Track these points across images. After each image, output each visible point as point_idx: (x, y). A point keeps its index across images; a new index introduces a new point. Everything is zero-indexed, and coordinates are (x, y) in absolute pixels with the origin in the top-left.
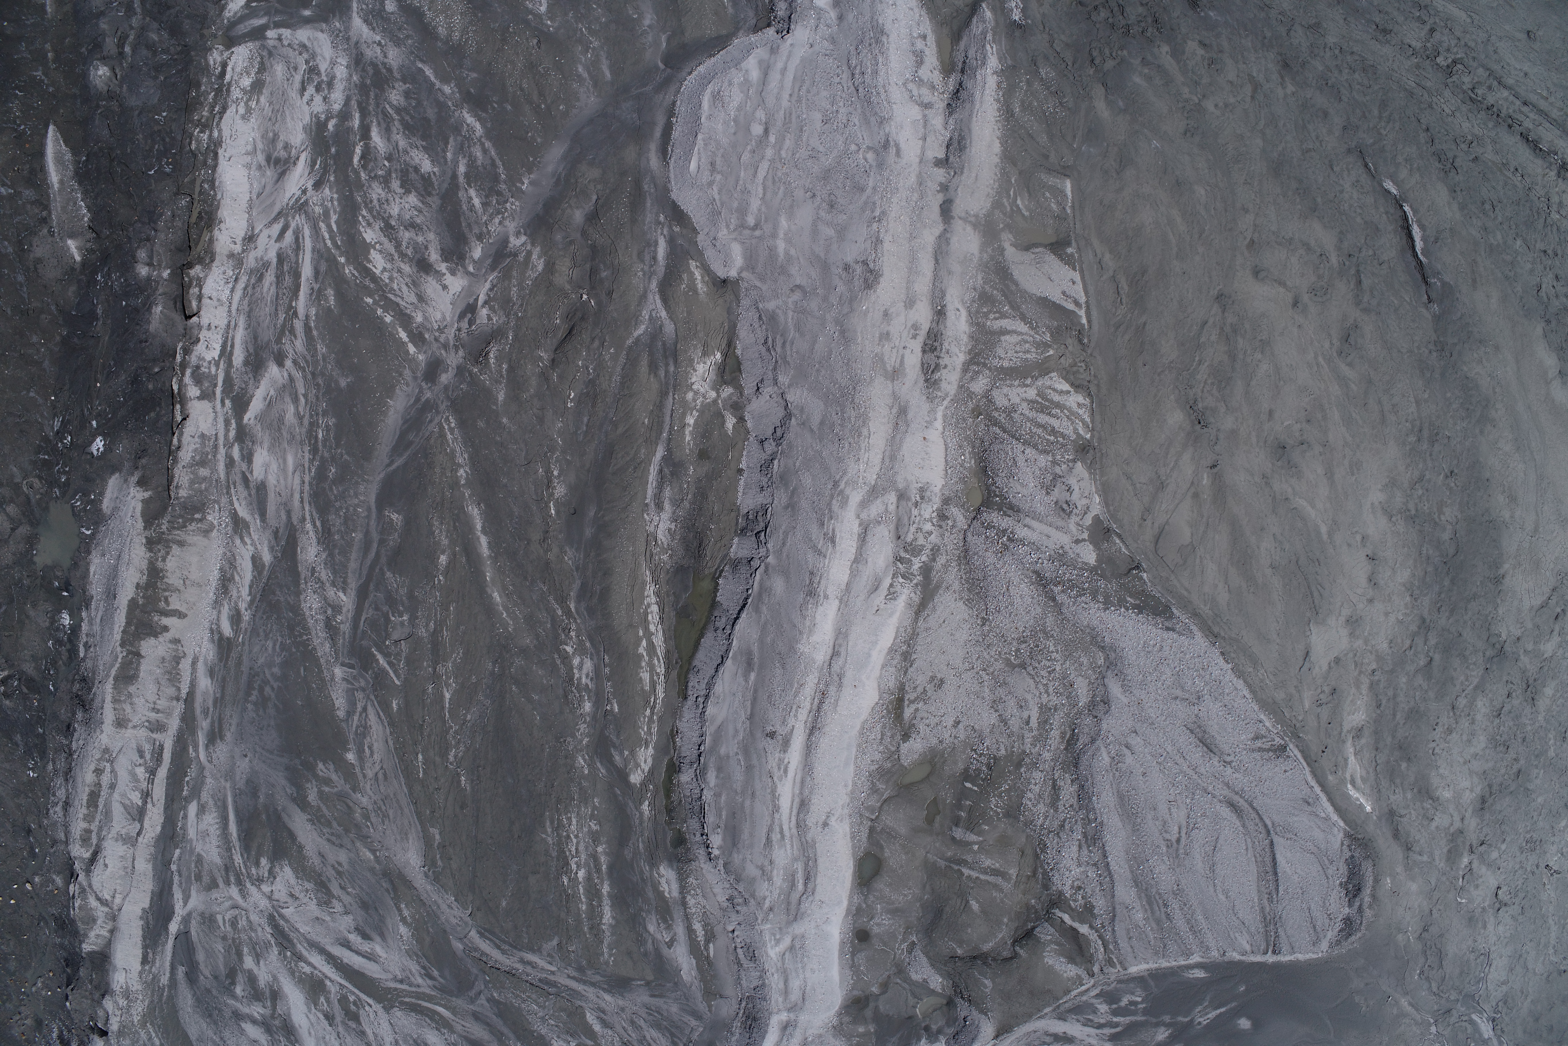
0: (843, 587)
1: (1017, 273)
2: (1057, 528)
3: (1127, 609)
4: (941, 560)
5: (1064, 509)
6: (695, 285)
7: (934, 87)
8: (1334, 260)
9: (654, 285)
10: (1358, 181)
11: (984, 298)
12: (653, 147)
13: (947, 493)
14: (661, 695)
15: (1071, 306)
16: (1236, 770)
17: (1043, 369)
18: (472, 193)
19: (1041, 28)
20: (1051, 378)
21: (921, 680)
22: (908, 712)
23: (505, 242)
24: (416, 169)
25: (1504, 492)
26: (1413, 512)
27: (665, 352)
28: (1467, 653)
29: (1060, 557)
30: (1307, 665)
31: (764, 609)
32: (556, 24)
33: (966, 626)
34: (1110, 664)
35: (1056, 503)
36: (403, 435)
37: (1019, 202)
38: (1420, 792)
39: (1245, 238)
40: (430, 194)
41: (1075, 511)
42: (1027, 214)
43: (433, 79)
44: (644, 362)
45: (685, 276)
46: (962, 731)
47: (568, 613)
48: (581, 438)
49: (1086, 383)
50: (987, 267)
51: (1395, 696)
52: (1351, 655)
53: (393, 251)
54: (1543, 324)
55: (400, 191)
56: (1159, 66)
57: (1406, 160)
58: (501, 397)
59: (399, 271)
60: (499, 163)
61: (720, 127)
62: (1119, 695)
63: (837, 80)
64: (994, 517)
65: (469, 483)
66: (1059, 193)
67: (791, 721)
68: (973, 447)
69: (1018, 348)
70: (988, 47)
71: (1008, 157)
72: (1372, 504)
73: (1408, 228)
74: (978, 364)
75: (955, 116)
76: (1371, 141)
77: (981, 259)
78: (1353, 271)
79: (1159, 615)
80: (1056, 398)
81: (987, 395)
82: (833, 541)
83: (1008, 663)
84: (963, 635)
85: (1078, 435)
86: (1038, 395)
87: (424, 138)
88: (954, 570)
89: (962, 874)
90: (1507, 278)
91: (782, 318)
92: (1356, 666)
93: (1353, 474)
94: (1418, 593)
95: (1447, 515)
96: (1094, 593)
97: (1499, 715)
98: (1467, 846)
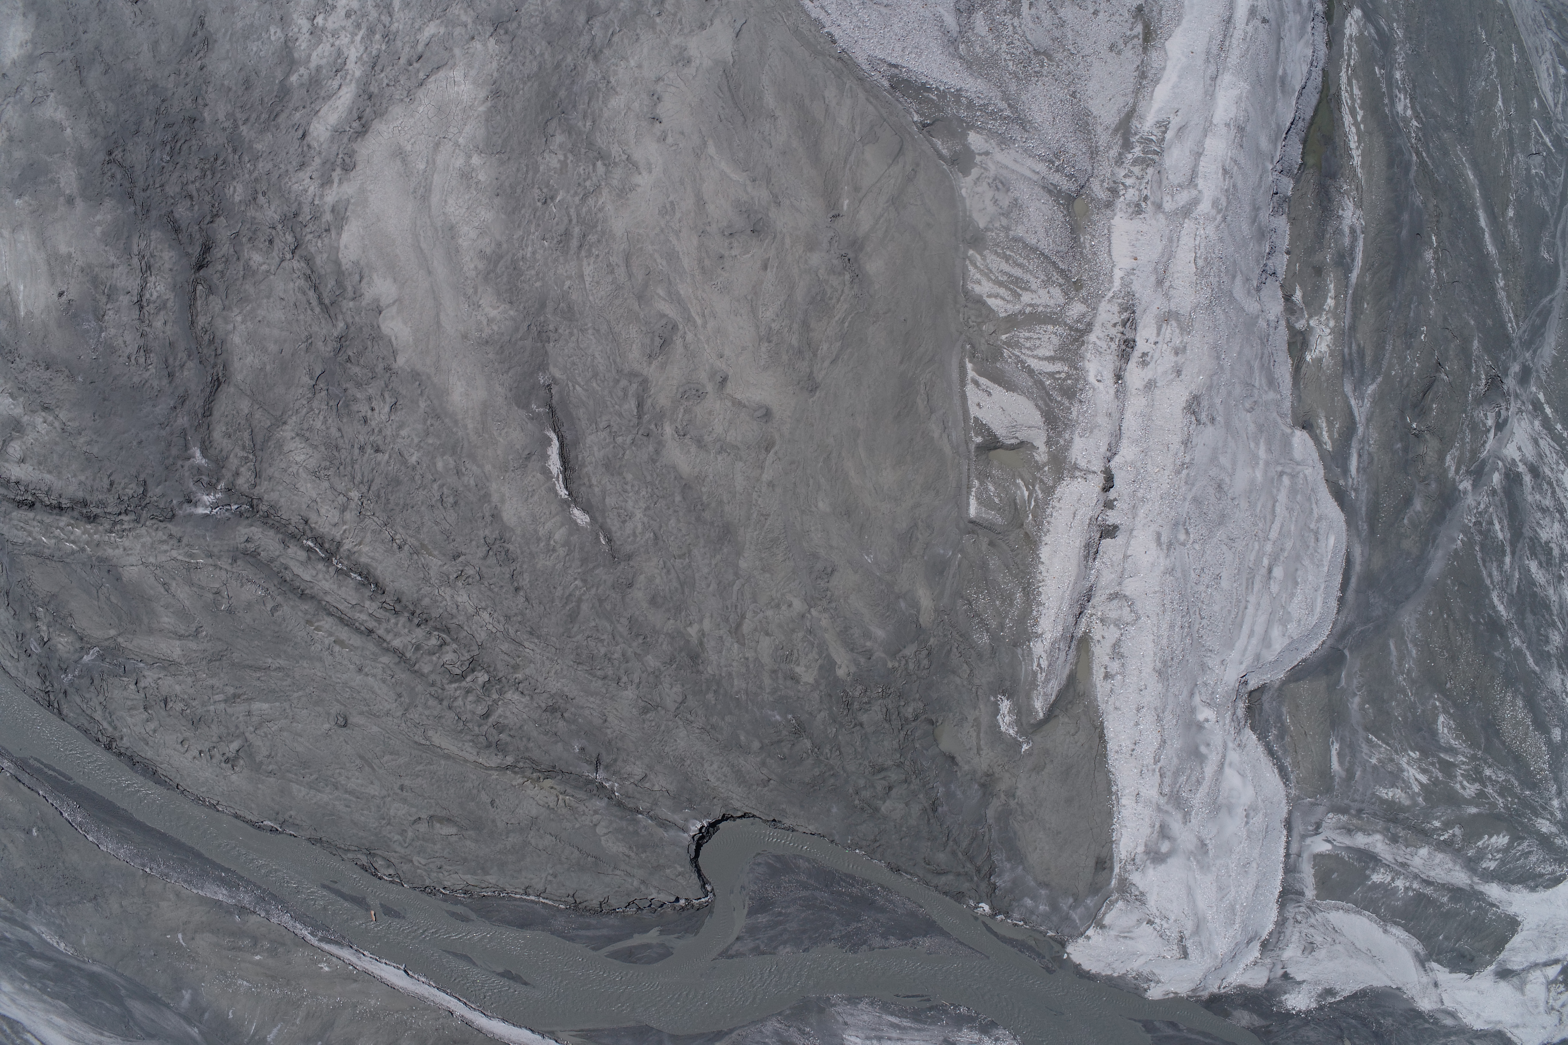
0: (1210, 134)
1: (1037, 418)
2: (1007, 168)
3: (937, 88)
4: (1113, 153)
5: (1001, 184)
6: (1328, 426)
7: (1102, 620)
8: (668, 430)
9: (1360, 430)
10: (624, 522)
11: (1070, 393)
12: (1357, 568)
13: (1109, 212)
14: (1343, 74)
15: (983, 381)
17: (1012, 322)
18: (1500, 536)
19: (980, 692)
20: (1006, 311)
21: (1128, 53)
22: (1139, 28)
23: (1474, 486)
24: (1540, 564)
25: (477, 183)
26: (599, 163)
27: (1352, 367)
28: (541, 26)
29: (1004, 141)
30: (738, 25)
31: (1274, 126)
32: (1431, 701)
33: (1090, 93)
34: (953, 42)
35: (1008, 190)
36: (1544, 324)
37: (1026, 494)
39: (776, 453)
40: (1531, 539)
41: (990, 181)
42: (1019, 481)
43: (1528, 653)
44: (1368, 359)
45: (1336, 436)
46: (1090, 6)
47: (1418, 154)
48: (1415, 298)
49: (969, 305)
50: (1066, 425)
52: (686, 31)
53: (1557, 489)
54: (395, 366)
55: (1552, 545)
56: (852, 650)
57: (554, 550)
58: (1476, 343)
59: (1552, 469)
60: (1480, 562)
61: (1310, 578)
62: (946, 14)
63: (1204, 622)
64: (1066, 185)
65: (1496, 272)
66: (985, 502)
67: (1250, 29)
68: (1081, 253)
69: (1038, 342)
70: (1044, 664)
71: (1032, 543)
72: (650, 173)
73: (565, 469)
74: (1077, 330)
75: (1088, 585)
76: (597, 572)
77: (1072, 433)
78: (646, 417)
79: (904, 80)
80: (1002, 291)
81: (1070, 300)
82: (1224, 170)
83: (1050, 58)
85: (981, 254)
86: (1020, 295)
87: (1535, 595)
88: (1102, 142)
90: (438, 417)
91: (1264, 381)
92: (680, 21)
93: (672, 203)
94: (600, 85)
95: (556, 161)
96: (970, 105)
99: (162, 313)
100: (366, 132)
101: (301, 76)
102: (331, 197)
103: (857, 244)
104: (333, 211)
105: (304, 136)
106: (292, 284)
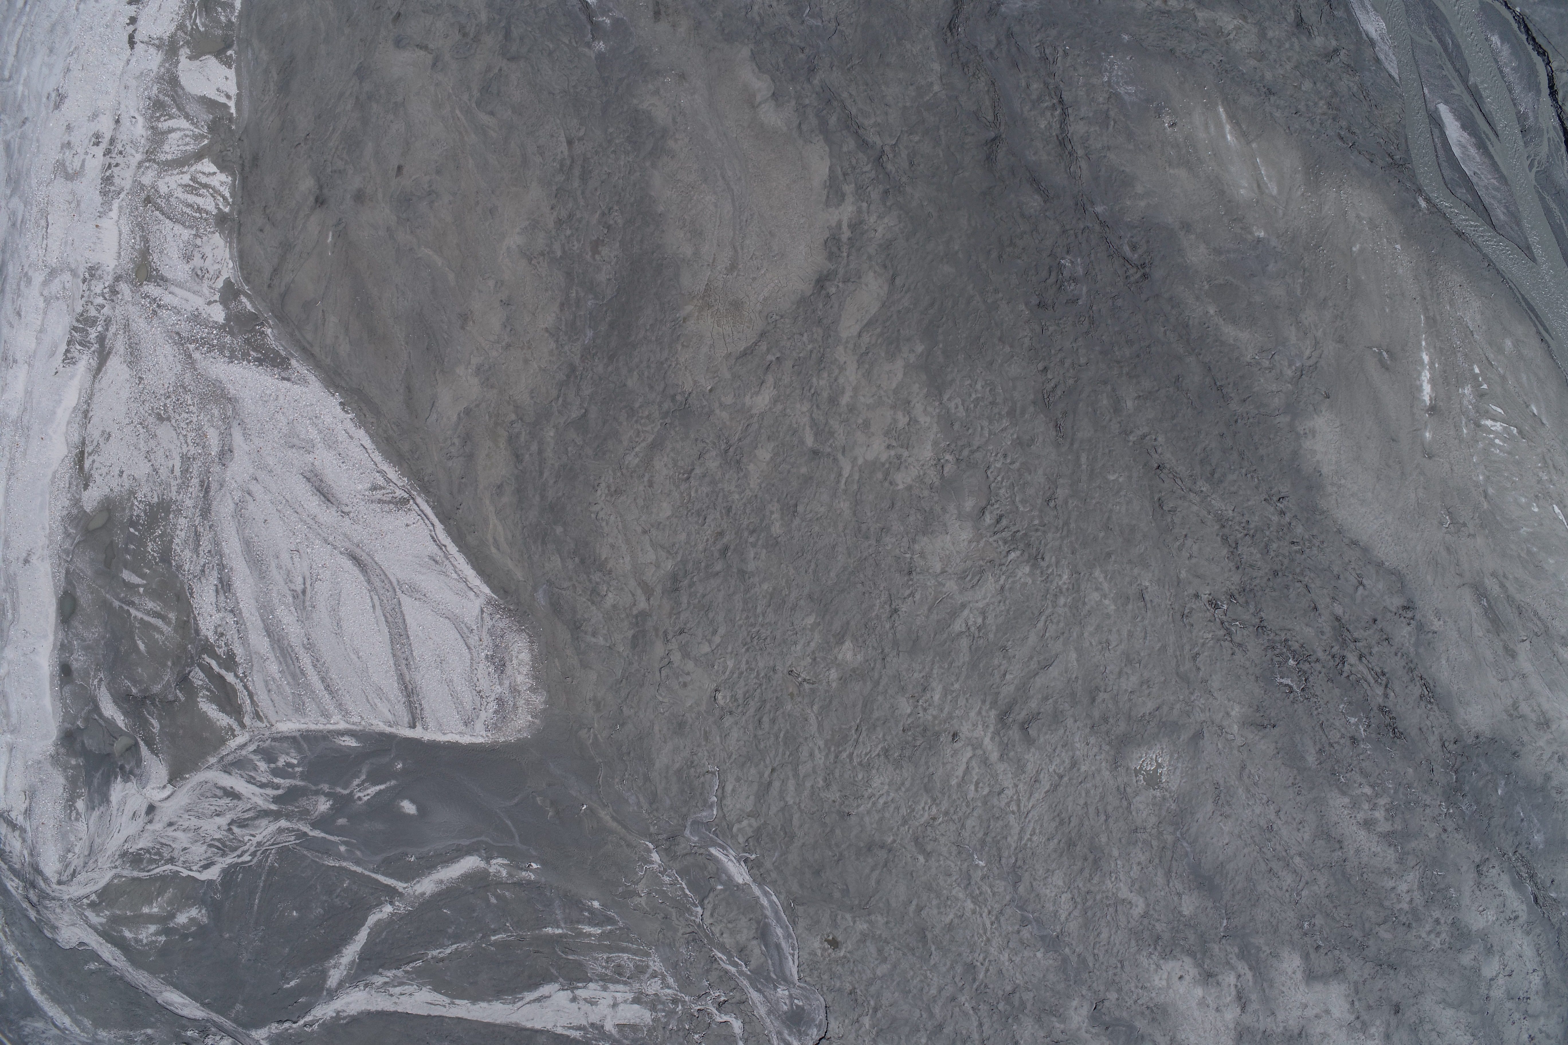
2: (194, 293)
3: (249, 362)
4: (112, 329)
5: (198, 275)
8: (483, 17)
13: (119, 272)
15: (223, 100)
16: (355, 522)
17: (199, 156)
22: (87, 464)
25: (684, 225)
26: (559, 253)
28: (637, 405)
30: (434, 416)
33: (128, 385)
38: (583, 561)
49: (231, 164)
51: (540, 452)
52: (485, 406)
54: (752, 46)
72: (508, 248)
74: (149, 161)
78: (503, 24)
80: (204, 179)
84: (125, 394)
85: (219, 209)
88: (120, 337)
89: (130, 615)
92: (490, 417)
93: (487, 220)
94: (566, 338)
95: (603, 253)
96: (222, 348)
97: (688, 478)
98: (661, 633)
99: (1034, 97)
100: (818, 281)
101: (912, 351)
102: (847, 211)
103: (320, 201)
104: (843, 195)
105: (893, 279)
106: (879, 120)
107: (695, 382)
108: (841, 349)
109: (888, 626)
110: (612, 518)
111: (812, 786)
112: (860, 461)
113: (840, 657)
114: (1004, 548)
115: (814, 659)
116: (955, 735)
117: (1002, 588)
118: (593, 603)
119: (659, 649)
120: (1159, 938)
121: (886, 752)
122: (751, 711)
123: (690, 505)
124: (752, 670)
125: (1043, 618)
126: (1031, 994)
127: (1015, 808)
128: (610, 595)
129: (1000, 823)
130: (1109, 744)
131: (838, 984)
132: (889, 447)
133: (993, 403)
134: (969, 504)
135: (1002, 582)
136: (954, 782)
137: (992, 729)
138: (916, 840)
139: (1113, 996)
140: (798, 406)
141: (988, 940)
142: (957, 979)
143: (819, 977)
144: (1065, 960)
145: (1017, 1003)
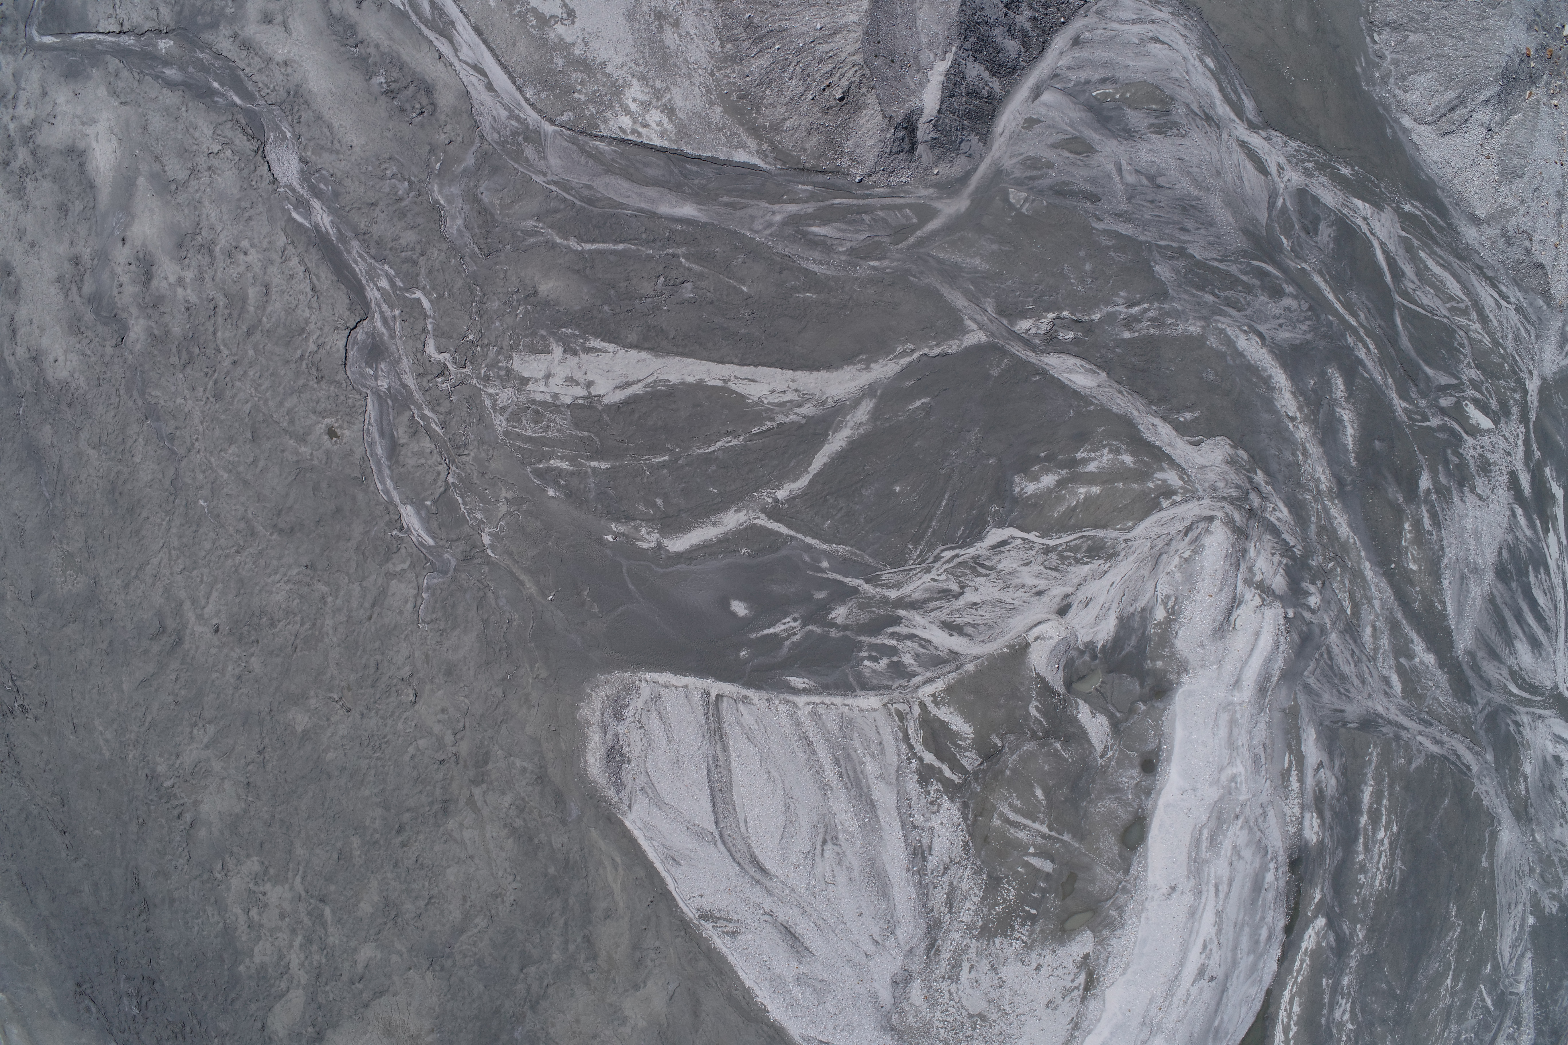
28: (476, 969)
30: (671, 988)
38: (530, 839)
51: (566, 942)
52: (620, 991)
92: (614, 980)
97: (431, 898)
98: (462, 762)
100: (322, 1039)
105: (263, 1028)
107: (423, 978)
108: (303, 982)
109: (267, 740)
110: (500, 874)
111: (337, 598)
112: (287, 886)
113: (306, 719)
114: (176, 790)
115: (328, 720)
116: (217, 631)
117: (178, 757)
118: (523, 799)
119: (464, 748)
120: (70, 405)
121: (272, 624)
122: (384, 679)
123: (430, 875)
124: (382, 718)
125: (147, 724)
126: (171, 361)
127: (174, 552)
128: (507, 805)
129: (185, 540)
130: (99, 601)
131: (332, 388)
132: (265, 894)
133: (186, 912)
134: (203, 833)
135: (178, 762)
136: (220, 586)
137: (188, 631)
138: (253, 533)
139: (109, 350)
140: (337, 942)
141: (202, 423)
142: (230, 384)
143: (347, 398)
144: (142, 394)
145: (184, 352)
